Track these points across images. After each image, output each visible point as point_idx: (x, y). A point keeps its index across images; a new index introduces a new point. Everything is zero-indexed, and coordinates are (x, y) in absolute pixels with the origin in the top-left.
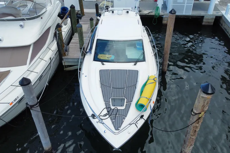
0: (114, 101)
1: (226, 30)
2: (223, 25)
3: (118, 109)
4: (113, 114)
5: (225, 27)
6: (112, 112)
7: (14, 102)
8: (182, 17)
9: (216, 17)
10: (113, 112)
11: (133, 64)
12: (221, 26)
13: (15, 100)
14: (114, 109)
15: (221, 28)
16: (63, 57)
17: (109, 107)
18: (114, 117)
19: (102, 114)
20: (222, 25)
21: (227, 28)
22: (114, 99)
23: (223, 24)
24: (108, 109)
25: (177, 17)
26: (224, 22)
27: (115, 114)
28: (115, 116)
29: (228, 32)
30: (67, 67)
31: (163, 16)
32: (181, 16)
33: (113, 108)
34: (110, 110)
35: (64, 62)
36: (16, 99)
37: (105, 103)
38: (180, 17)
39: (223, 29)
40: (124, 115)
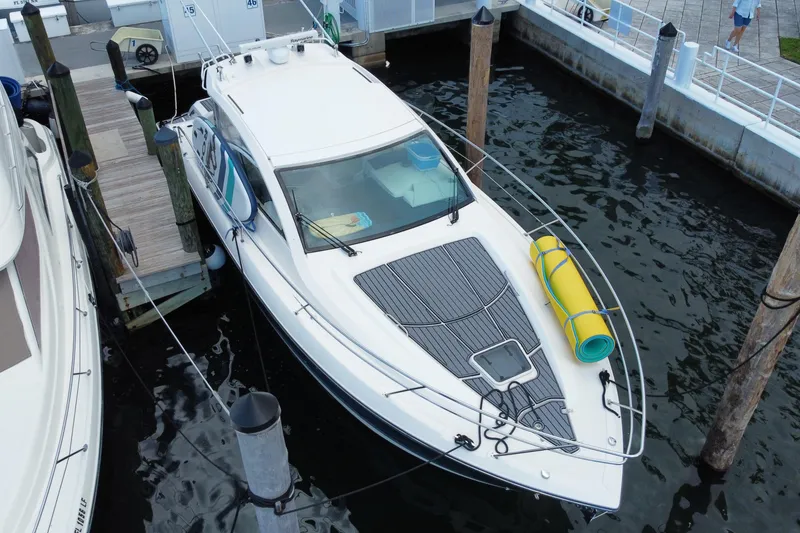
0: (490, 363)
1: (548, 49)
2: (532, 38)
3: (521, 386)
4: (519, 407)
5: (542, 40)
6: (513, 402)
7: (79, 527)
8: (404, 35)
9: (503, 14)
10: (516, 402)
11: (447, 219)
12: (525, 41)
13: (80, 521)
14: (509, 390)
15: (527, 45)
16: (119, 280)
17: (490, 390)
18: (532, 414)
19: (488, 422)
20: (526, 36)
21: (549, 42)
22: (482, 356)
23: (531, 33)
24: (490, 397)
25: (389, 38)
26: (533, 25)
27: (525, 404)
28: (533, 410)
29: (556, 54)
30: (138, 315)
31: (350, 42)
32: (401, 32)
33: (503, 386)
34: (502, 398)
35: (125, 299)
36: (82, 513)
37: (465, 382)
38: (398, 36)
39: (535, 46)
40: (554, 394)
